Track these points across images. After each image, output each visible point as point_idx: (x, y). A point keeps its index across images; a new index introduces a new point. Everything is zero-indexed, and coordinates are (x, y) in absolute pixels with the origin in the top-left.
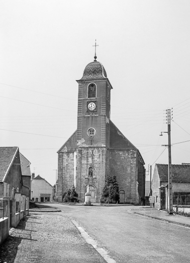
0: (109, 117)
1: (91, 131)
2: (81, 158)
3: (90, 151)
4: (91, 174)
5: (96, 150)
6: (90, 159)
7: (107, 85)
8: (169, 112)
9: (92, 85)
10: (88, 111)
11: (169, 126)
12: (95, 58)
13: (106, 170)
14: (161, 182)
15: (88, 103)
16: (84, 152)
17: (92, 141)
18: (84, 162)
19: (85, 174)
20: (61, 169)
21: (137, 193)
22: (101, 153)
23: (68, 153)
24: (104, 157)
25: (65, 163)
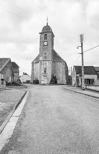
0: (53, 48)
1: (45, 54)
2: (41, 65)
3: (45, 62)
4: (45, 71)
5: (47, 61)
6: (45, 65)
7: (52, 35)
8: (81, 36)
9: (46, 35)
10: (44, 45)
11: (82, 43)
12: (47, 24)
13: (52, 70)
14: (76, 74)
15: (44, 42)
16: (42, 62)
17: (45, 57)
18: (42, 66)
19: (43, 71)
20: (33, 70)
21: (65, 80)
22: (49, 63)
23: (36, 63)
24: (51, 64)
25: (35, 68)
